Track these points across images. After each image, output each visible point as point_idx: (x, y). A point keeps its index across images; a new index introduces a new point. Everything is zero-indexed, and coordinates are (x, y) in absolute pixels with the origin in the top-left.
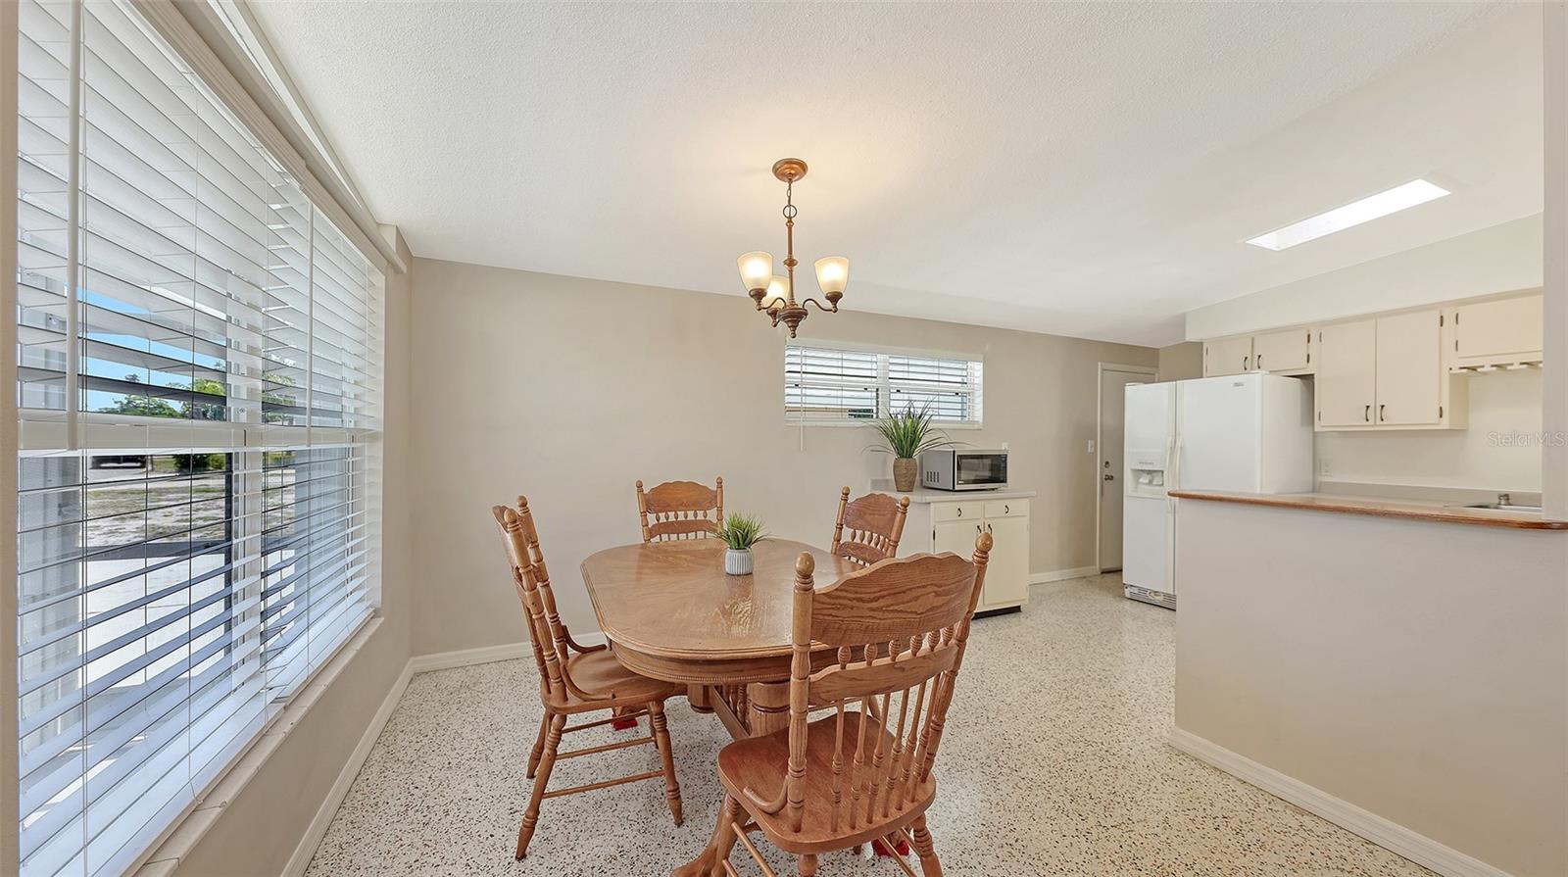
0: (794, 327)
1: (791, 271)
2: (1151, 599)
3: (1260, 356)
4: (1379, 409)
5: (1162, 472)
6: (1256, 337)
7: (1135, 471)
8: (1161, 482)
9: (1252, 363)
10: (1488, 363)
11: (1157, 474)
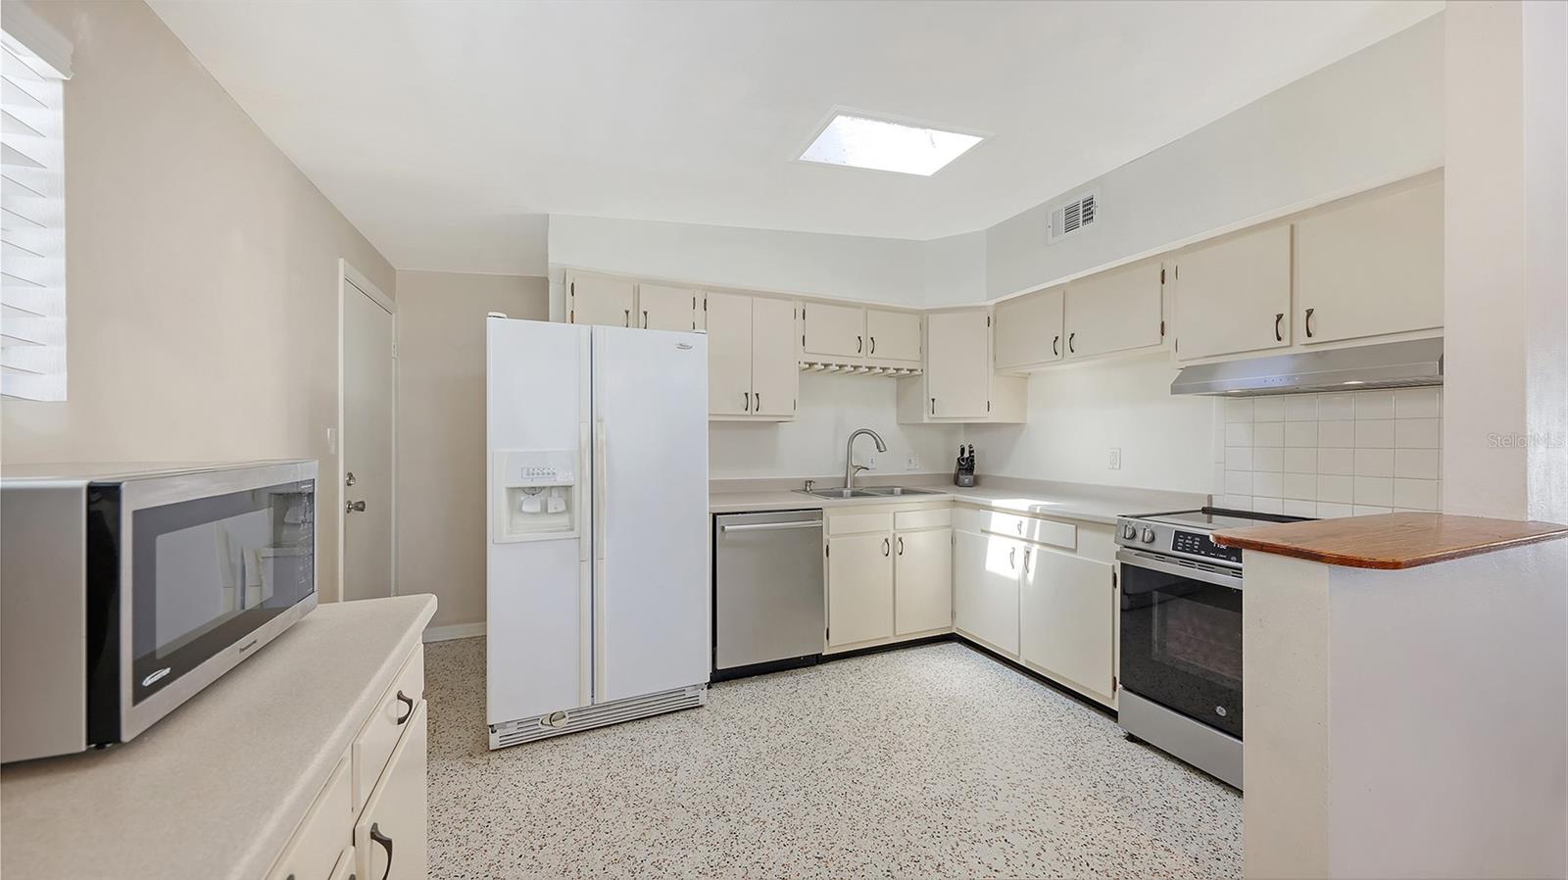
2: (546, 730)
3: (645, 313)
4: (755, 397)
5: (567, 488)
6: (641, 285)
7: (512, 490)
8: (562, 508)
9: (636, 317)
10: (821, 360)
11: (555, 493)
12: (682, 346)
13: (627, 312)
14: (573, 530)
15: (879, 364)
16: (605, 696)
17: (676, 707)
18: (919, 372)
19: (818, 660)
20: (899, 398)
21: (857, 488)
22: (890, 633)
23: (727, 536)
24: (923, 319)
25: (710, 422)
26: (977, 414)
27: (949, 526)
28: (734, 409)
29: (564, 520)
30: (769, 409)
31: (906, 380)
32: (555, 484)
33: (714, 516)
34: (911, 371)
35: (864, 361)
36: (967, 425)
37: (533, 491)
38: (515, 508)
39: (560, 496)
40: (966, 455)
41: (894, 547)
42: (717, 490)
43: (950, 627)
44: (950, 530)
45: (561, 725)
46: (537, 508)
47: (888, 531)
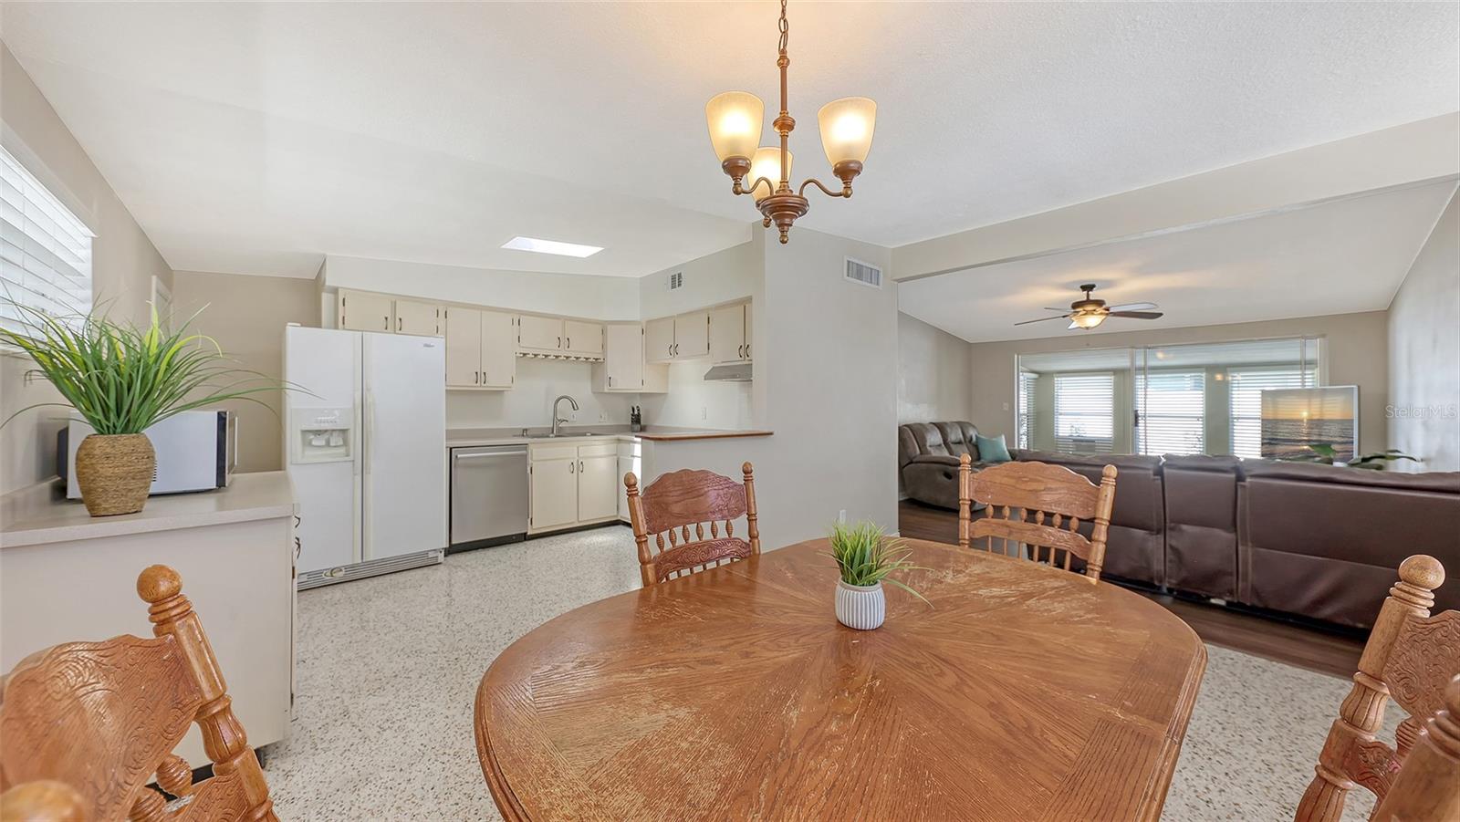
0: (783, 227)
1: (784, 138)
2: (328, 579)
3: (400, 320)
4: (483, 375)
5: (344, 431)
6: (398, 303)
7: (304, 432)
8: (341, 443)
9: (393, 324)
10: (531, 352)
11: (335, 434)
12: (427, 345)
13: (386, 318)
14: (347, 456)
15: (573, 355)
16: (370, 557)
17: (423, 563)
18: (602, 360)
19: (524, 537)
20: (593, 375)
21: (559, 431)
22: (575, 519)
23: (460, 462)
24: (604, 327)
25: (447, 391)
26: (636, 387)
27: (616, 455)
28: (466, 382)
29: (342, 450)
30: (493, 382)
31: (596, 365)
32: (335, 428)
33: (451, 449)
34: (596, 359)
35: (563, 353)
36: (641, 394)
37: (318, 433)
38: (307, 444)
39: (339, 436)
40: (636, 413)
41: (577, 468)
42: (451, 434)
43: (616, 516)
44: (615, 457)
45: (339, 575)
46: (323, 443)
47: (574, 458)
